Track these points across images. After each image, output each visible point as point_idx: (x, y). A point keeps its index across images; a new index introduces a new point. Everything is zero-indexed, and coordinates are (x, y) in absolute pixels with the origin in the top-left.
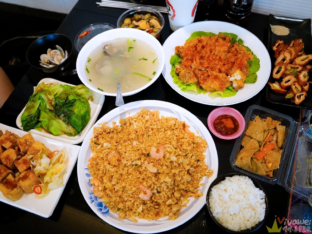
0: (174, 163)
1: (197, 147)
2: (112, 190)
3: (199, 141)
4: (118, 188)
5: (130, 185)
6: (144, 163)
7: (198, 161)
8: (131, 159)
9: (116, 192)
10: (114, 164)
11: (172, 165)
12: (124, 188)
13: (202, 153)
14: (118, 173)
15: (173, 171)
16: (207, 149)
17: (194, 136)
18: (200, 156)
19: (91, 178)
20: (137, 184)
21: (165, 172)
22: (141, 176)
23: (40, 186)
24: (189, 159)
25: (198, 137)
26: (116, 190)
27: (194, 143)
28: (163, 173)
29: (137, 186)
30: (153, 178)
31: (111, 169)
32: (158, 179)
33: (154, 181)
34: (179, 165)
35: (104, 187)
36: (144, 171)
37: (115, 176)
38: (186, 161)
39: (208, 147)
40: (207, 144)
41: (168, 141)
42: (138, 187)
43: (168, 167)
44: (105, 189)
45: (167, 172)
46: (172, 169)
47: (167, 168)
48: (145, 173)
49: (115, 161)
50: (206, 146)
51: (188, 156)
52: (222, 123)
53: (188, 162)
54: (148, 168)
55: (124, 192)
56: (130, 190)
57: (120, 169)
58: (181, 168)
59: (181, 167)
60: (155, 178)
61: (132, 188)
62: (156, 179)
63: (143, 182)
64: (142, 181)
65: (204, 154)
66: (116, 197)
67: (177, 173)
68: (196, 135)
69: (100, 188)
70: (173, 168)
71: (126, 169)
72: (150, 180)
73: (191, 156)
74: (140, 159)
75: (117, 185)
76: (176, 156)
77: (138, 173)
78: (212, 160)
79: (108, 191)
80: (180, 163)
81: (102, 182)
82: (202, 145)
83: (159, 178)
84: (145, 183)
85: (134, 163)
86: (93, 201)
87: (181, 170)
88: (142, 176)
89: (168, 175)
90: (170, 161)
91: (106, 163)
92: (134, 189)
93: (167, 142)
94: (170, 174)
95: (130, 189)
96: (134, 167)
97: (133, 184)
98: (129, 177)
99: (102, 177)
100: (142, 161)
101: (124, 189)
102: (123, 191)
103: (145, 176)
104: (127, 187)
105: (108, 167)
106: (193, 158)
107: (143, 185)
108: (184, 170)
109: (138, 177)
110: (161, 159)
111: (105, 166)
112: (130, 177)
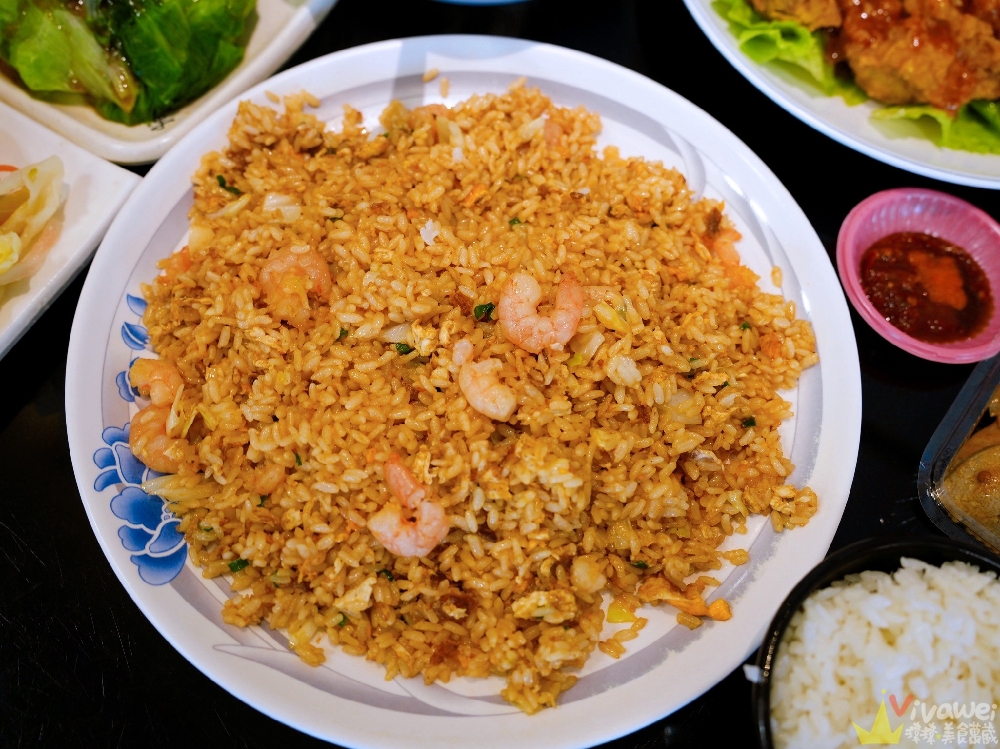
0: (620, 396)
1: (758, 349)
2: (231, 446)
3: (779, 323)
4: (267, 448)
5: (337, 450)
6: (449, 348)
7: (748, 423)
8: (386, 311)
9: (253, 465)
10: (283, 312)
11: (603, 407)
12: (301, 453)
13: (774, 385)
14: (289, 366)
15: (601, 439)
16: (806, 380)
17: (752, 287)
18: (759, 402)
19: (146, 354)
20: (379, 457)
21: (554, 432)
22: (414, 416)
24: (699, 399)
25: (774, 301)
26: (251, 455)
27: (744, 322)
28: (544, 432)
29: (375, 462)
30: (480, 446)
31: (257, 333)
32: (505, 459)
33: (479, 462)
34: (643, 413)
35: (199, 419)
36: (437, 395)
37: (267, 378)
38: (686, 406)
39: (816, 364)
40: (813, 348)
41: (613, 273)
42: (378, 468)
43: (579, 407)
44: (198, 430)
45: (566, 436)
46: (596, 423)
47: (574, 411)
48: (440, 404)
49: (295, 295)
50: (810, 359)
51: (702, 382)
53: (692, 416)
54: (465, 382)
55: (294, 476)
56: (332, 478)
57: (311, 346)
58: (649, 435)
59: (652, 428)
60: (492, 448)
61: (341, 468)
62: (495, 456)
63: (417, 451)
64: (411, 447)
65: (786, 395)
66: (241, 490)
67: (621, 454)
68: (766, 286)
69: (172, 422)
70: (605, 423)
71: (341, 353)
72: (458, 451)
73: (719, 388)
74: (432, 321)
75: (266, 431)
76: (640, 362)
77: (401, 396)
78: (825, 441)
79: (206, 447)
80: (650, 403)
81: (193, 390)
82: (790, 346)
83: (511, 451)
84: (422, 462)
85: (395, 335)
86: (113, 479)
87: (646, 442)
88: (423, 416)
89: (566, 450)
90: (598, 377)
91: (244, 296)
92: (354, 477)
93: (606, 279)
94: (579, 451)
95: (330, 468)
96: (389, 355)
97: (357, 449)
98: (343, 401)
99: (200, 366)
100: (444, 337)
101: (298, 460)
102: (290, 471)
103: (435, 423)
104: (315, 452)
105: (249, 318)
106: (728, 399)
107: (409, 469)
108: (660, 446)
109: (398, 415)
110: (554, 353)
111: (230, 312)
112: (351, 404)
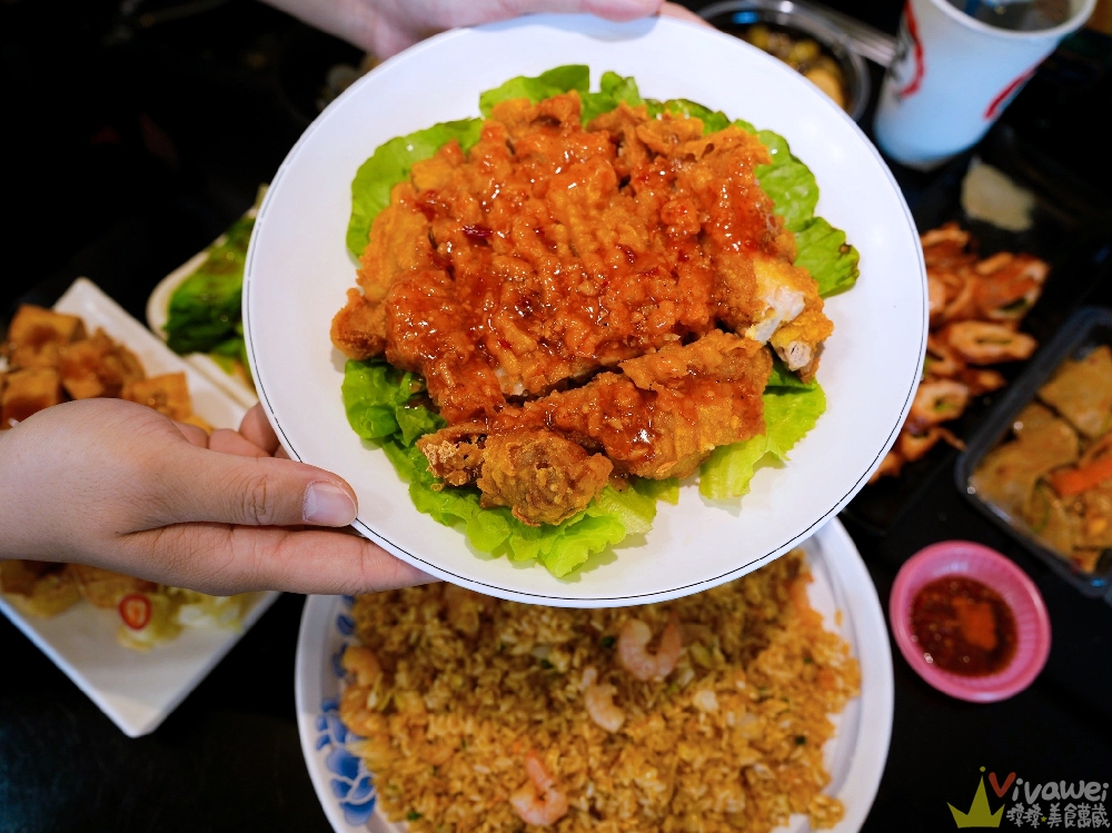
0: (702, 717)
1: (815, 680)
2: (415, 726)
3: (834, 663)
4: (441, 733)
5: (492, 741)
6: (580, 671)
7: (800, 741)
8: (535, 636)
9: (430, 742)
10: (461, 625)
11: (689, 725)
12: (466, 740)
13: (824, 710)
14: (461, 671)
15: (685, 752)
16: (850, 707)
17: (817, 626)
18: (811, 723)
19: (352, 641)
20: (523, 750)
21: (650, 744)
22: (550, 718)
23: (148, 603)
24: (763, 721)
25: (831, 640)
26: (430, 736)
27: (808, 658)
28: (643, 743)
29: (518, 753)
30: (595, 750)
31: (439, 642)
32: (613, 763)
33: (593, 762)
34: (718, 732)
35: (392, 701)
36: (568, 705)
37: (445, 678)
38: (750, 726)
39: (859, 698)
40: (858, 683)
41: (708, 612)
42: (521, 759)
43: (671, 724)
44: (390, 709)
45: (658, 748)
46: (683, 738)
47: (668, 728)
48: (569, 713)
49: (469, 615)
50: (854, 692)
51: (767, 708)
52: (952, 613)
53: (755, 733)
54: (589, 702)
55: (460, 755)
56: (487, 762)
57: (479, 657)
58: (721, 749)
59: (724, 744)
60: (604, 752)
61: (495, 756)
62: (605, 759)
63: (550, 747)
64: (546, 742)
65: (834, 719)
66: (420, 760)
67: (699, 763)
68: (829, 625)
69: (372, 701)
70: (689, 737)
71: (501, 664)
72: (579, 751)
73: (779, 714)
74: (569, 648)
75: (441, 719)
76: (720, 693)
77: (540, 704)
78: (857, 761)
79: (397, 725)
80: (723, 726)
81: (389, 677)
82: (840, 683)
83: (617, 758)
84: (552, 757)
85: (540, 654)
86: (326, 741)
87: (718, 755)
88: (556, 720)
89: (658, 758)
90: (686, 703)
92: (504, 763)
93: (703, 617)
94: (667, 760)
95: (487, 755)
96: (534, 669)
97: (506, 742)
98: (500, 702)
99: (394, 658)
100: (576, 662)
101: (464, 744)
102: (456, 750)
103: (564, 727)
104: (477, 741)
105: (433, 628)
106: (786, 723)
107: (542, 761)
108: (728, 758)
109: (539, 717)
110: (656, 684)
111: (420, 620)
112: (505, 706)
